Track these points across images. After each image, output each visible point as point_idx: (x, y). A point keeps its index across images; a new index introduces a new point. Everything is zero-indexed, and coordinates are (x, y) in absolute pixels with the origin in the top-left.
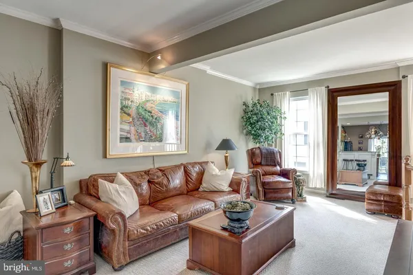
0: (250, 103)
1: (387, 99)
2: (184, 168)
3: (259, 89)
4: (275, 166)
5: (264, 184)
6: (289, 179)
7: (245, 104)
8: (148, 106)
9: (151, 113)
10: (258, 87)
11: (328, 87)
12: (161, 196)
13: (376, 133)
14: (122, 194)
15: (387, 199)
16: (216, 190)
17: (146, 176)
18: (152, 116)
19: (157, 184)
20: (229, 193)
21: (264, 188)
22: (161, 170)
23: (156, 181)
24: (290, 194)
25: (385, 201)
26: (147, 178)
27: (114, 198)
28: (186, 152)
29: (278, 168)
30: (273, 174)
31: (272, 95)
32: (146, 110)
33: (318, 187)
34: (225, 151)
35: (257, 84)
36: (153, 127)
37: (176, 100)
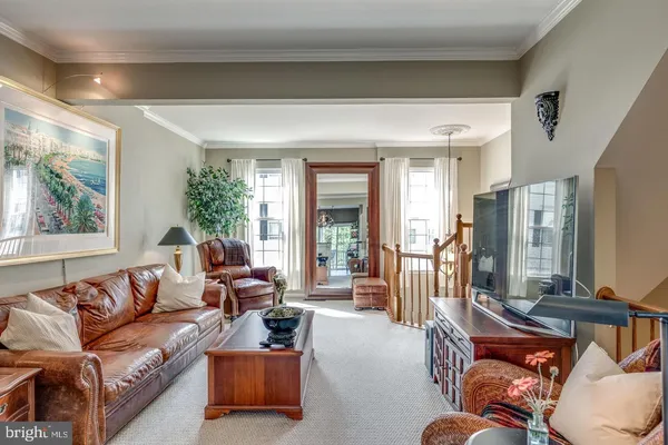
0: (197, 171)
1: (367, 180)
2: (130, 277)
3: (206, 150)
4: (244, 265)
5: (238, 292)
6: (266, 280)
7: (189, 172)
8: (57, 164)
9: (61, 178)
10: (205, 146)
11: (305, 160)
12: (100, 329)
13: (327, 220)
14: (64, 330)
15: (375, 291)
16: (186, 307)
17: (71, 296)
18: (62, 184)
19: (94, 308)
20: (205, 309)
21: (239, 298)
22: (93, 284)
23: (92, 304)
24: (271, 302)
25: (374, 294)
26: (74, 300)
27: (53, 338)
28: (115, 251)
29: (247, 266)
30: (243, 276)
31: (229, 161)
32: (52, 172)
33: (294, 289)
34: (175, 247)
35: (205, 142)
36: (64, 205)
37: (101, 158)
